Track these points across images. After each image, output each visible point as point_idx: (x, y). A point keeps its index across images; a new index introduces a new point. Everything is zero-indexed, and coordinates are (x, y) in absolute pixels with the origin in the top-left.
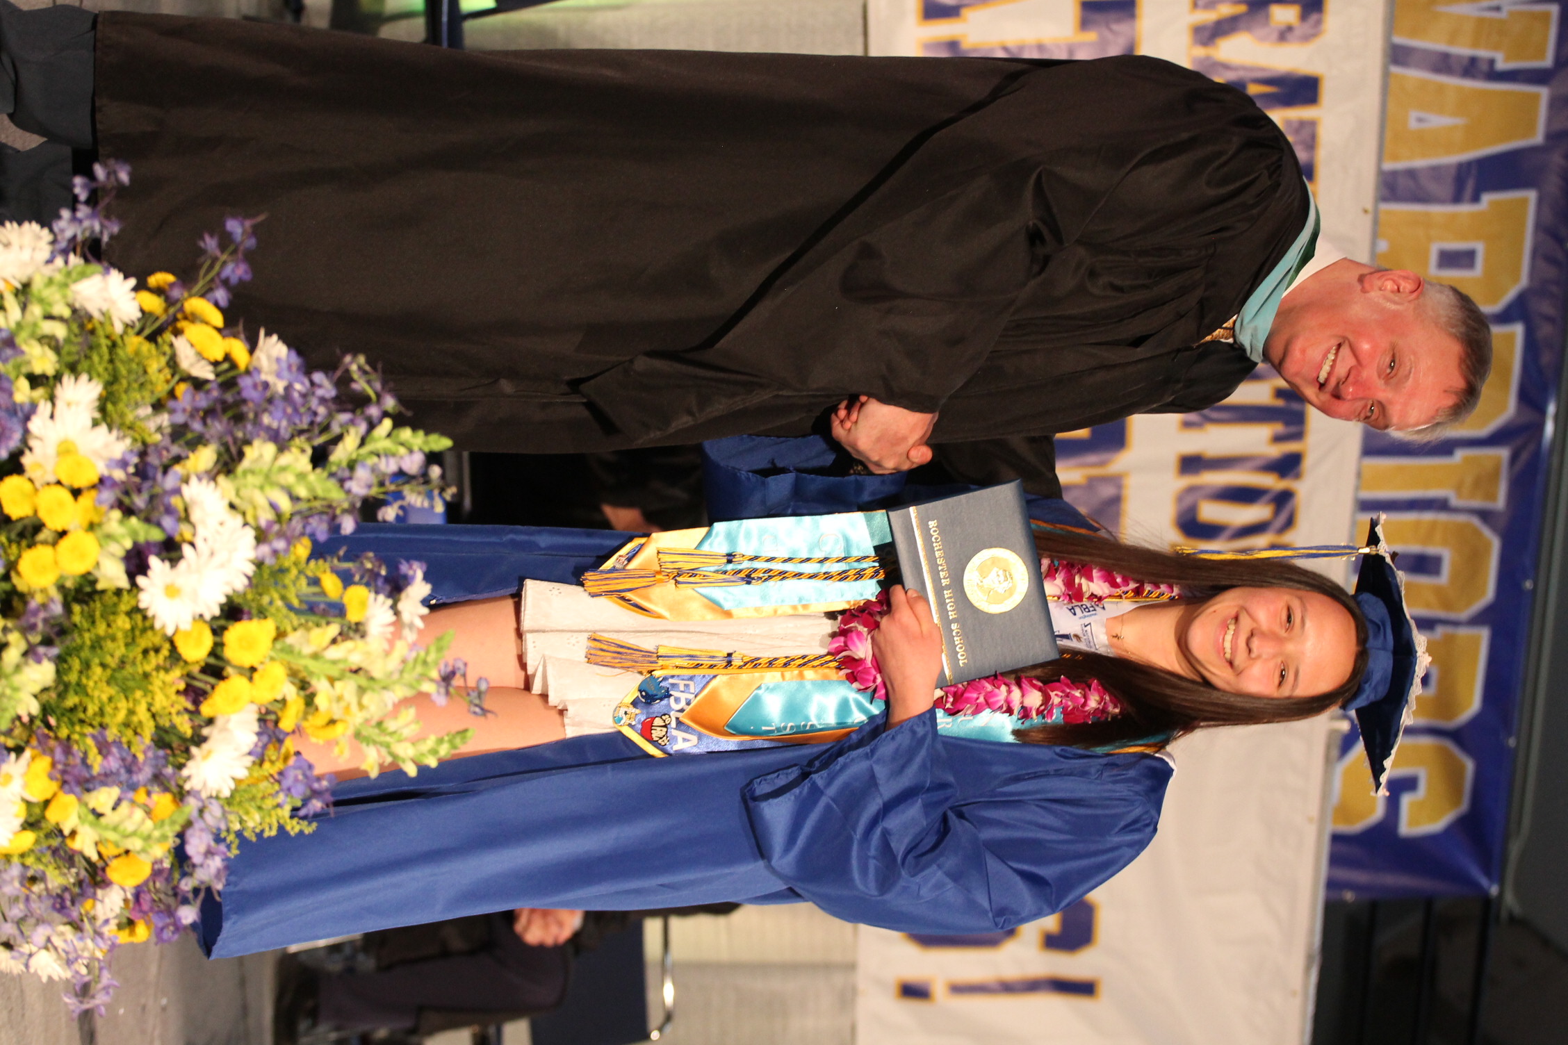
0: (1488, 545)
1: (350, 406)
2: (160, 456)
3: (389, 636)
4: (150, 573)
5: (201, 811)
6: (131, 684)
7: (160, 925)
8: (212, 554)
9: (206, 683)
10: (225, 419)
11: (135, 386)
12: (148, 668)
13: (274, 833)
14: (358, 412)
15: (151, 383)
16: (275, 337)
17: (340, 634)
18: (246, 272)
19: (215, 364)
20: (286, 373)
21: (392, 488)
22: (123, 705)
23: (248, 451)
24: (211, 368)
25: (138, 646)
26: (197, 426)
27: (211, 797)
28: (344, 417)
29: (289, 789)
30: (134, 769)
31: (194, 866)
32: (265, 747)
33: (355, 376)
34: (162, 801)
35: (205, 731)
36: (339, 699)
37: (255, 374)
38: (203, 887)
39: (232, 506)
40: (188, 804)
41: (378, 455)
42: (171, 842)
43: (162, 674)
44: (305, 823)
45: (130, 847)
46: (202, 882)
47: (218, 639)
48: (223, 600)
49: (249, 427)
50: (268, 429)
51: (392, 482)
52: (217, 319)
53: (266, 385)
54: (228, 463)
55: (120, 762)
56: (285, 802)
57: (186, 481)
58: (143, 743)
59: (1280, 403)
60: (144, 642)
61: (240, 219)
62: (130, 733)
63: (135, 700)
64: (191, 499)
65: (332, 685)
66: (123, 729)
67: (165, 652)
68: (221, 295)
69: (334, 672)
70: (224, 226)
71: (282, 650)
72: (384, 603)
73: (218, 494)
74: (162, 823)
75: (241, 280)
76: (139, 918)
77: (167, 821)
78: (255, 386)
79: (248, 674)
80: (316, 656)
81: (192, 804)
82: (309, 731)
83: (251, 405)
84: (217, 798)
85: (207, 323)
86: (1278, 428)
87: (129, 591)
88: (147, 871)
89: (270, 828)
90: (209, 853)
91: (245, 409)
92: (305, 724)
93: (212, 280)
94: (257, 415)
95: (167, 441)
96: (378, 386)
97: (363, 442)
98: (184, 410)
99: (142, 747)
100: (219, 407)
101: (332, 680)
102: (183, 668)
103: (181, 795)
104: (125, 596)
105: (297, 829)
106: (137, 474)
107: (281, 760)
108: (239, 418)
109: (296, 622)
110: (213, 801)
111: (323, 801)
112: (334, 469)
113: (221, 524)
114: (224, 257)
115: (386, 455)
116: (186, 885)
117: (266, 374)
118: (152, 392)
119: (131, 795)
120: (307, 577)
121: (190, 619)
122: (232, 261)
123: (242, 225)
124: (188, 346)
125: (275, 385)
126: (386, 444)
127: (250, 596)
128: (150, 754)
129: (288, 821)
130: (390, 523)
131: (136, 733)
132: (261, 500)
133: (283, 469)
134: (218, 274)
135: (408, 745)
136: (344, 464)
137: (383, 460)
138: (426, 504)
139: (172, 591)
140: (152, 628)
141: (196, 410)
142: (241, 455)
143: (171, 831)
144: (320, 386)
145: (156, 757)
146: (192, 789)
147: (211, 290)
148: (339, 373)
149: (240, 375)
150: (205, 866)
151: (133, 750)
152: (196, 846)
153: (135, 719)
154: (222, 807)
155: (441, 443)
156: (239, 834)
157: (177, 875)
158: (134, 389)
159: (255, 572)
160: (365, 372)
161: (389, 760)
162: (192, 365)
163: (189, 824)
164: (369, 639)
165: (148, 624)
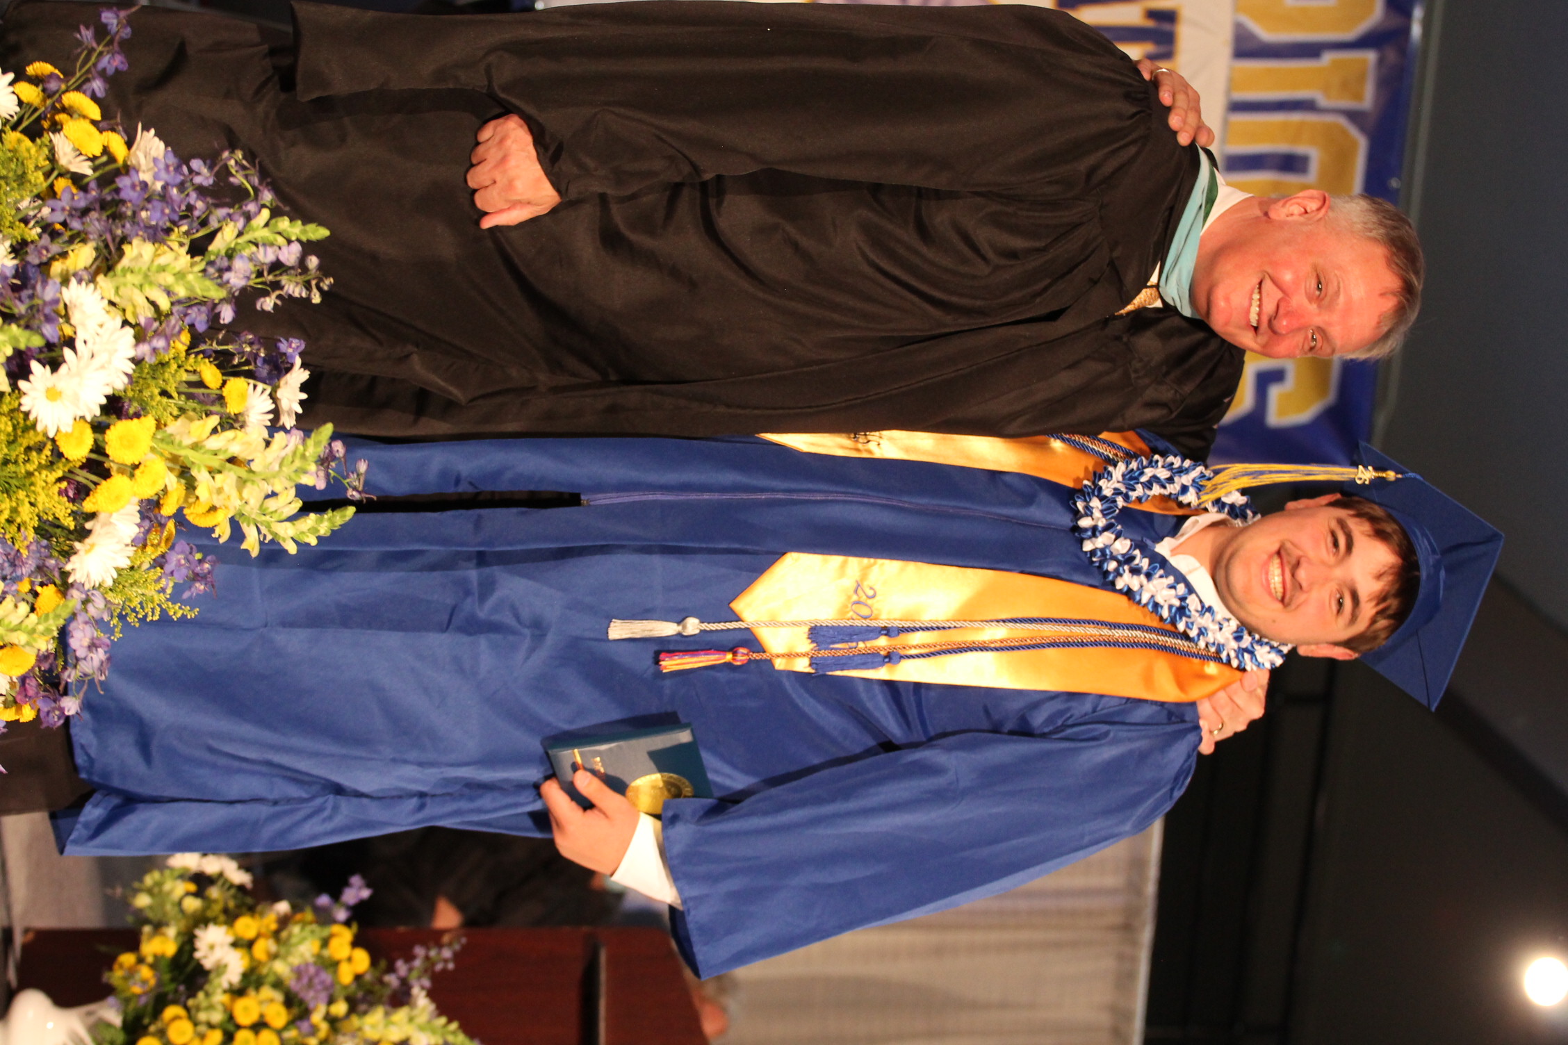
0: (1354, 144)
1: (227, 200)
2: (40, 253)
3: (269, 424)
4: (31, 377)
5: (86, 602)
6: (13, 482)
7: (46, 709)
8: (93, 356)
9: (87, 479)
10: (104, 217)
11: (15, 185)
12: (31, 467)
13: (156, 618)
14: (237, 206)
15: (30, 182)
16: (152, 131)
17: (220, 424)
18: (122, 63)
19: (93, 159)
20: (163, 175)
21: (271, 278)
22: (7, 505)
23: (126, 247)
24: (89, 163)
25: (21, 445)
26: (76, 225)
27: (94, 587)
28: (222, 212)
29: (172, 573)
30: (17, 563)
31: (77, 659)
32: (148, 532)
33: (233, 171)
34: (48, 594)
35: (88, 526)
36: (220, 491)
37: (132, 172)
38: (86, 679)
39: (112, 303)
40: (72, 596)
41: (257, 245)
42: (55, 634)
43: (44, 473)
44: (188, 608)
45: (16, 642)
46: (86, 675)
47: (99, 436)
48: (104, 401)
49: (128, 225)
50: (148, 227)
51: (269, 273)
52: (95, 112)
53: (144, 185)
54: (107, 262)
55: (5, 559)
56: (167, 584)
57: (65, 281)
58: (25, 538)
59: (1150, 24)
60: (25, 442)
61: (115, 9)
62: (14, 528)
63: (17, 499)
64: (70, 302)
65: (213, 478)
66: (7, 525)
67: (47, 452)
68: (97, 85)
69: (215, 463)
70: (100, 16)
71: (162, 440)
72: (264, 390)
73: (97, 295)
74: (47, 616)
75: (117, 70)
76: (26, 703)
77: (51, 615)
78: (133, 186)
79: (129, 469)
80: (196, 447)
81: (76, 596)
82: (190, 518)
83: (129, 205)
84: (100, 585)
85: (84, 117)
86: (1149, 48)
87: (9, 394)
88: (32, 661)
89: (153, 613)
90: (93, 646)
91: (124, 209)
92: (186, 511)
93: (88, 71)
94: (134, 213)
95: (46, 238)
96: (256, 181)
97: (240, 234)
98: (63, 209)
99: (26, 543)
100: (97, 206)
101: (212, 472)
102: (64, 466)
103: (65, 587)
104: (7, 399)
105: (179, 615)
106: (15, 277)
107: (163, 544)
108: (116, 217)
109: (176, 412)
110: (94, 592)
111: (206, 584)
112: (212, 258)
113: (101, 326)
114: (100, 48)
115: (264, 245)
116: (69, 676)
117: (144, 172)
118: (31, 191)
119: (14, 588)
120: (187, 371)
121: (71, 421)
122: (108, 52)
123: (118, 16)
124: (67, 141)
125: (153, 183)
126: (264, 234)
127: (130, 394)
128: (33, 547)
129: (170, 603)
130: (269, 312)
131: (19, 529)
132: (140, 300)
133: (163, 269)
134: (95, 65)
135: (288, 524)
136: (223, 253)
137: (261, 249)
138: (304, 295)
139: (53, 394)
140: (34, 426)
141: (74, 209)
142: (121, 254)
143: (54, 626)
144: (198, 174)
145: (39, 552)
146: (75, 581)
147: (87, 80)
148: (216, 169)
149: (118, 173)
150: (89, 658)
151: (17, 547)
152: (79, 640)
153: (19, 520)
154: (105, 599)
155: (319, 233)
156: (122, 617)
157: (61, 662)
158: (12, 189)
159: (134, 371)
160: (244, 168)
161: (269, 537)
162: (70, 162)
163: (73, 616)
164: (248, 429)
165: (28, 423)
